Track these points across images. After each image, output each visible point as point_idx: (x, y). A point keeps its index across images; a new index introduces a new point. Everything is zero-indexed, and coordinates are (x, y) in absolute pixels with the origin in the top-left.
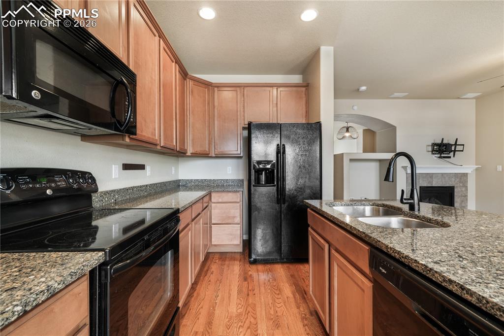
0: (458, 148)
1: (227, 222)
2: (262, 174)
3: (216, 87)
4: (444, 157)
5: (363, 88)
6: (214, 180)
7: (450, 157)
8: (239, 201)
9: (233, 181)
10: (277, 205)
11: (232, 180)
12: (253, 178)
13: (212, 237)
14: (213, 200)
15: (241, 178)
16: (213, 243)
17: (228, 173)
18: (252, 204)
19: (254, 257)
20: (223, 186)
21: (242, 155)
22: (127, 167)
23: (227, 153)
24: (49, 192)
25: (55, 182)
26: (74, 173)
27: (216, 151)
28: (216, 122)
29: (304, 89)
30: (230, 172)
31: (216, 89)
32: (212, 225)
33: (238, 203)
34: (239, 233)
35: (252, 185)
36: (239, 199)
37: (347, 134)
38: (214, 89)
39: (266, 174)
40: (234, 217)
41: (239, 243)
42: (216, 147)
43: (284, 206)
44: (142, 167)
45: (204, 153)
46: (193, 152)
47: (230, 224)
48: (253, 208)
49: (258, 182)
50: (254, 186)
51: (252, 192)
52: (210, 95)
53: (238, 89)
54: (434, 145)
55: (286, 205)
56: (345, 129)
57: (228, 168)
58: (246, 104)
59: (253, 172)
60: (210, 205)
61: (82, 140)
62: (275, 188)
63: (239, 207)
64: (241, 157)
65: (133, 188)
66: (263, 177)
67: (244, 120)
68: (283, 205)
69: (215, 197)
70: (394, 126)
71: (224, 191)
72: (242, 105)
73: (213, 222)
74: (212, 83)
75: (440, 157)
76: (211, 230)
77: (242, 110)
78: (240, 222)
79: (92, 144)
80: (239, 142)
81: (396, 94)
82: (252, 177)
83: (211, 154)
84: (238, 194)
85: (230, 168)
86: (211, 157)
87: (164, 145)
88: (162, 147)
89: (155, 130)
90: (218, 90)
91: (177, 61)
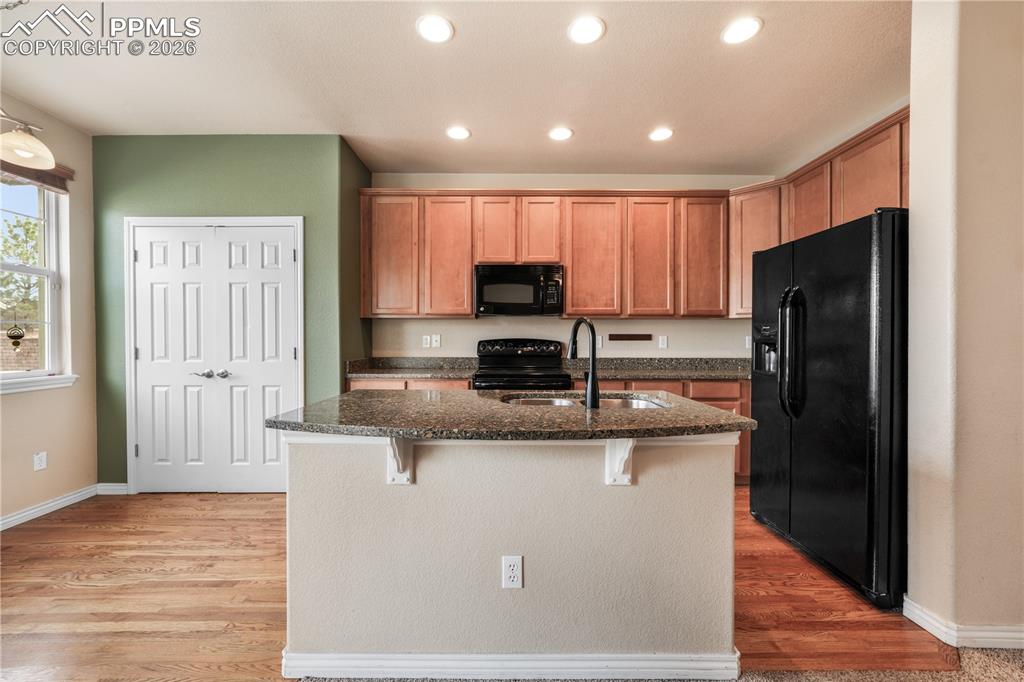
22: (615, 337)
24: (520, 352)
31: (791, 185)
38: (789, 187)
46: (741, 311)
50: (754, 371)
53: (825, 168)
87: (632, 312)
88: (630, 315)
89: (613, 300)
90: (796, 186)
91: (677, 195)
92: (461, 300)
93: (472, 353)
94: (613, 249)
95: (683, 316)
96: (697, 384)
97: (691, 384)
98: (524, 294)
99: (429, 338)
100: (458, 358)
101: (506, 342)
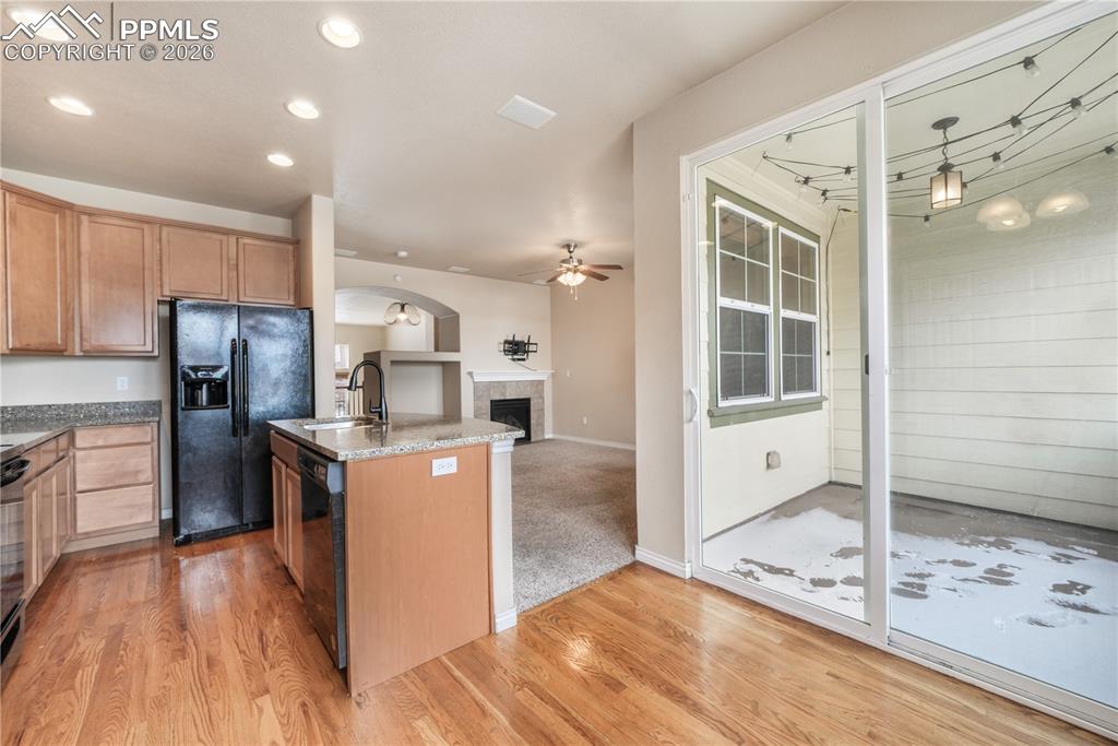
0: (532, 348)
1: (118, 483)
2: (201, 388)
3: (85, 213)
4: (519, 360)
5: (403, 254)
6: (76, 405)
7: (524, 360)
8: (149, 440)
9: (132, 405)
10: (233, 438)
11: (130, 403)
12: (181, 395)
13: (78, 517)
14: (79, 443)
15: (154, 398)
16: (79, 531)
17: (120, 388)
18: (180, 440)
19: (184, 531)
20: (106, 416)
21: (156, 353)
23: (116, 348)
27: (85, 343)
28: (85, 286)
29: (291, 248)
30: (126, 388)
31: (84, 218)
32: (78, 495)
33: (148, 443)
34: (151, 501)
35: (179, 409)
36: (150, 436)
37: (402, 317)
38: (78, 218)
39: (209, 388)
40: (138, 472)
41: (151, 519)
42: (85, 336)
43: (247, 441)
45: (51, 347)
46: (18, 346)
47: (127, 486)
48: (182, 448)
49: (192, 402)
50: (182, 409)
51: (179, 420)
52: (69, 228)
53: (146, 227)
54: (506, 342)
55: (250, 436)
56: (399, 308)
57: (119, 379)
58: (165, 259)
59: (181, 385)
60: (71, 454)
62: (228, 412)
63: (150, 453)
64: (154, 358)
66: (204, 394)
67: (161, 286)
68: (243, 438)
69: (83, 438)
70: (455, 313)
71: (109, 424)
72: (156, 258)
73: (80, 487)
74: (73, 205)
75: (514, 360)
76: (75, 505)
77: (156, 268)
78: (153, 479)
80: (149, 328)
81: (454, 268)
82: (179, 394)
83: (70, 349)
84: (148, 429)
85: (126, 379)
86: (73, 357)
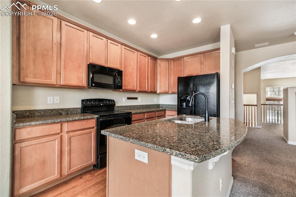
12: (179, 104)
14: (167, 114)
22: (129, 98)
24: (101, 104)
25: (103, 102)
26: (109, 100)
27: (172, 90)
28: (172, 77)
38: (171, 61)
44: (136, 98)
45: (165, 92)
46: (160, 91)
49: (181, 106)
50: (179, 108)
51: (178, 111)
58: (186, 66)
59: (179, 101)
60: (165, 116)
61: (113, 91)
65: (131, 106)
67: (185, 74)
71: (171, 110)
72: (184, 66)
77: (184, 69)
79: (116, 92)
83: (169, 92)
87: (139, 90)
88: (138, 91)
89: (134, 85)
90: (173, 61)
91: (149, 55)
92: (81, 79)
93: (79, 105)
94: (134, 68)
95: (150, 92)
96: (158, 112)
97: (157, 112)
98: (109, 80)
99: (52, 98)
100: (70, 109)
101: (95, 100)
